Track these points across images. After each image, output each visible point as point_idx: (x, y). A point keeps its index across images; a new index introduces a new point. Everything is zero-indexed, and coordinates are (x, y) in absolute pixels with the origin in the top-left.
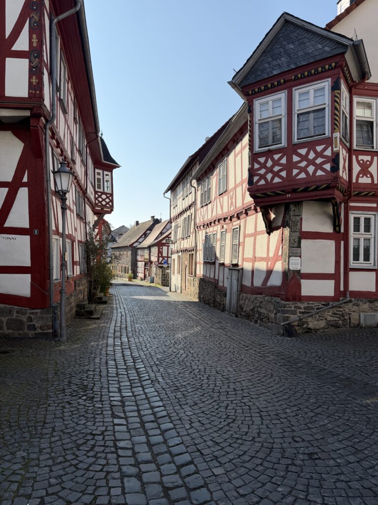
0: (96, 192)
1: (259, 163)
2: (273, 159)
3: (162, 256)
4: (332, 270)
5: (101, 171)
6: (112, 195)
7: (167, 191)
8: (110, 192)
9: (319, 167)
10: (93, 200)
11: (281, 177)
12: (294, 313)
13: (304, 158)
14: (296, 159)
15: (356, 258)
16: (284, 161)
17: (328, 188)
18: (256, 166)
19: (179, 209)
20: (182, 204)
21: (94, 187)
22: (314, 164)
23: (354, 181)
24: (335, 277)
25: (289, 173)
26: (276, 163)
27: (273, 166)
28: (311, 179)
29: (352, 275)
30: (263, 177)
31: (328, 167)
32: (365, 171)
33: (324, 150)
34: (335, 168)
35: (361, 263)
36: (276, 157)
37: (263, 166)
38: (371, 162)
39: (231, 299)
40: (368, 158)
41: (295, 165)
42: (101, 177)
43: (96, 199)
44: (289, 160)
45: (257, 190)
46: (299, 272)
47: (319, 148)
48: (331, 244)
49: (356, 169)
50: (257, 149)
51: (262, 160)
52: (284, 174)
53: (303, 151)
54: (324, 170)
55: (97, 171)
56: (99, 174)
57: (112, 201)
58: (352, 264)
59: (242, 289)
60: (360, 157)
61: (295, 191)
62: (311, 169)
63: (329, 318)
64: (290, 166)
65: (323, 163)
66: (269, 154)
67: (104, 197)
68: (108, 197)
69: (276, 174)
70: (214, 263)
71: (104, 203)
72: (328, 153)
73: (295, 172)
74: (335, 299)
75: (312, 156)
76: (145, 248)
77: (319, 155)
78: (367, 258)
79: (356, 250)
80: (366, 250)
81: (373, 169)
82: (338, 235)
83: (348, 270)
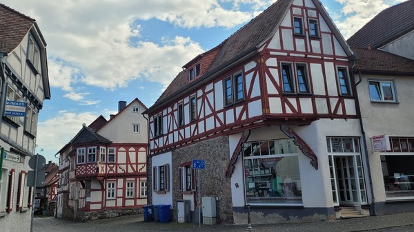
3: (54, 195)
4: (101, 201)
7: (57, 154)
9: (93, 171)
12: (87, 215)
13: (90, 168)
14: (88, 168)
15: (109, 196)
17: (96, 177)
18: (77, 169)
19: (63, 167)
20: (65, 165)
23: (107, 173)
24: (102, 203)
25: (86, 172)
26: (83, 168)
28: (91, 174)
30: (79, 172)
32: (111, 169)
34: (98, 171)
35: (111, 198)
36: (83, 166)
37: (79, 169)
38: (114, 167)
39: (75, 215)
40: (113, 165)
44: (86, 168)
45: (78, 176)
46: (89, 202)
47: (94, 165)
48: (101, 192)
49: (108, 169)
50: (77, 163)
51: (79, 167)
53: (90, 166)
54: (95, 172)
58: (108, 198)
59: (78, 210)
60: (110, 165)
61: (87, 177)
62: (91, 171)
63: (99, 216)
64: (86, 170)
66: (81, 165)
69: (83, 172)
70: (73, 199)
72: (96, 167)
73: (88, 171)
74: (101, 210)
77: (93, 167)
78: (113, 196)
79: (109, 194)
80: (113, 193)
81: (114, 169)
82: (103, 189)
83: (106, 200)
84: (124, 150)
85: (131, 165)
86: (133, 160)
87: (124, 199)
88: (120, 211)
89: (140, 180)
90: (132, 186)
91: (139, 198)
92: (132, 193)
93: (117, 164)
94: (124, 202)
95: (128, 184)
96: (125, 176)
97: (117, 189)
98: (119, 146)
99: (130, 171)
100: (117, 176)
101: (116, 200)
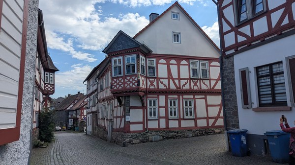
0: (45, 84)
1: (114, 81)
2: (119, 80)
3: (83, 115)
4: (142, 120)
5: (48, 73)
6: (54, 85)
7: (85, 81)
8: (53, 83)
9: (133, 84)
10: (43, 88)
11: (122, 87)
12: (128, 138)
13: (129, 80)
14: (126, 80)
15: (151, 115)
16: (122, 81)
17: (136, 91)
18: (113, 82)
19: (91, 91)
20: (93, 89)
21: (44, 82)
22: (132, 83)
23: (148, 88)
24: (143, 123)
25: (124, 85)
27: (119, 83)
28: (131, 88)
29: (149, 122)
30: (116, 86)
31: (136, 84)
32: (152, 84)
33: (135, 78)
34: (139, 85)
35: (153, 117)
36: (120, 79)
37: (116, 82)
38: (154, 81)
39: (109, 135)
40: (153, 80)
41: (126, 83)
42: (48, 76)
43: (45, 87)
44: (124, 81)
45: (114, 91)
46: (130, 122)
47: (133, 78)
48: (141, 111)
49: (149, 83)
50: (113, 76)
51: (115, 80)
52: (122, 85)
53: (128, 78)
54: (135, 85)
55: (46, 73)
56: (47, 74)
57: (54, 88)
58: (149, 118)
59: (113, 130)
60: (150, 79)
61: (126, 92)
62: (131, 84)
63: (141, 139)
64: (124, 83)
65: (135, 83)
66: (117, 78)
67: (49, 86)
68: (52, 86)
69: (120, 86)
70: (104, 119)
71: (49, 89)
72: (136, 79)
73: (126, 85)
74: (143, 131)
75: (131, 80)
76: (74, 111)
77: (133, 80)
78: (155, 115)
79: (151, 113)
80: (155, 112)
81: (155, 83)
82: (144, 107)
83: (147, 120)
84: (165, 62)
85: (173, 79)
86: (175, 74)
87: (167, 120)
88: (164, 134)
89: (183, 98)
90: (175, 105)
91: (184, 119)
92: (175, 112)
93: (158, 79)
94: (167, 124)
95: (171, 102)
96: (167, 92)
97: (159, 107)
98: (159, 57)
99: (173, 87)
100: (159, 92)
101: (159, 120)
